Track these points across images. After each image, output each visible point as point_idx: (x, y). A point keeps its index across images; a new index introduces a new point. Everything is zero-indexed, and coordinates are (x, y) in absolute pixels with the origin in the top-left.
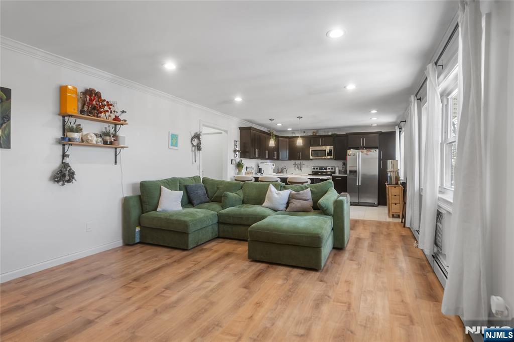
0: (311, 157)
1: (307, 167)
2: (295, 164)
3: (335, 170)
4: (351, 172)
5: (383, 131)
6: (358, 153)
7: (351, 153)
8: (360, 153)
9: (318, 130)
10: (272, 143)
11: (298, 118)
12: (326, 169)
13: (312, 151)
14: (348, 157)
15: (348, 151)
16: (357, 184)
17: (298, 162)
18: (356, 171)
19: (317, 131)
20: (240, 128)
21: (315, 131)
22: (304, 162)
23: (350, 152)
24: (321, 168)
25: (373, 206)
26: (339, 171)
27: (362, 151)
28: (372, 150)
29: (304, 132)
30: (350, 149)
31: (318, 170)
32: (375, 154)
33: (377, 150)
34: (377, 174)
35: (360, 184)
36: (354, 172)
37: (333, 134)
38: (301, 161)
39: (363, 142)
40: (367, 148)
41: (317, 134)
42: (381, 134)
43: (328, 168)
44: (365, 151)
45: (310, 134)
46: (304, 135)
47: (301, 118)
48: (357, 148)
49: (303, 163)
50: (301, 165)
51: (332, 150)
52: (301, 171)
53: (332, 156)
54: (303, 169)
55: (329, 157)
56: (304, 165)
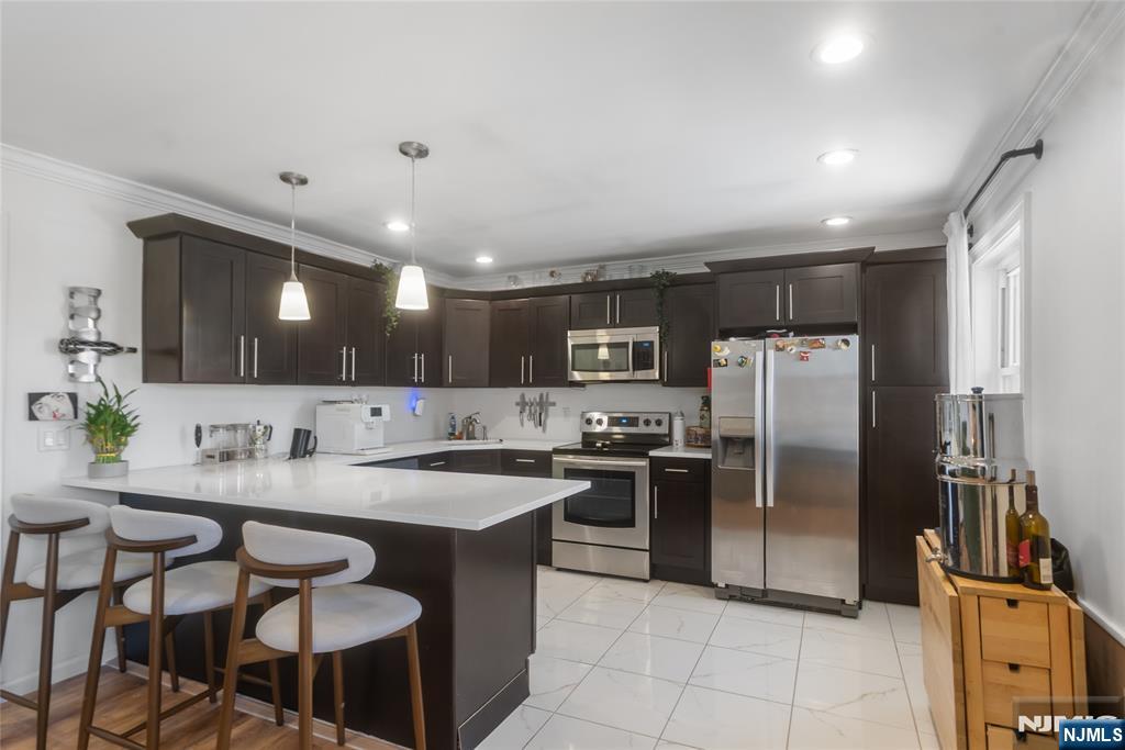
0: (577, 376)
1: (566, 412)
2: (523, 404)
3: (671, 426)
4: (727, 441)
5: (882, 246)
6: (760, 355)
7: (727, 352)
8: (771, 353)
9: (602, 261)
10: (294, 303)
13: (575, 347)
14: (715, 372)
15: (716, 345)
16: (759, 503)
17: (533, 394)
18: (750, 441)
19: (602, 267)
20: (137, 227)
21: (593, 267)
22: (555, 394)
23: (722, 350)
24: (617, 421)
25: (837, 613)
26: (688, 432)
27: (780, 342)
28: (829, 340)
30: (725, 335)
32: (841, 358)
33: (855, 339)
35: (770, 503)
36: (743, 444)
37: (657, 276)
38: (544, 390)
39: (785, 300)
40: (801, 330)
41: (600, 279)
42: (867, 260)
43: (642, 418)
44: (793, 343)
45: (572, 279)
48: (756, 332)
49: (551, 397)
50: (543, 405)
51: (652, 343)
52: (544, 430)
53: (652, 367)
54: (549, 422)
55: (640, 375)
56: (554, 404)
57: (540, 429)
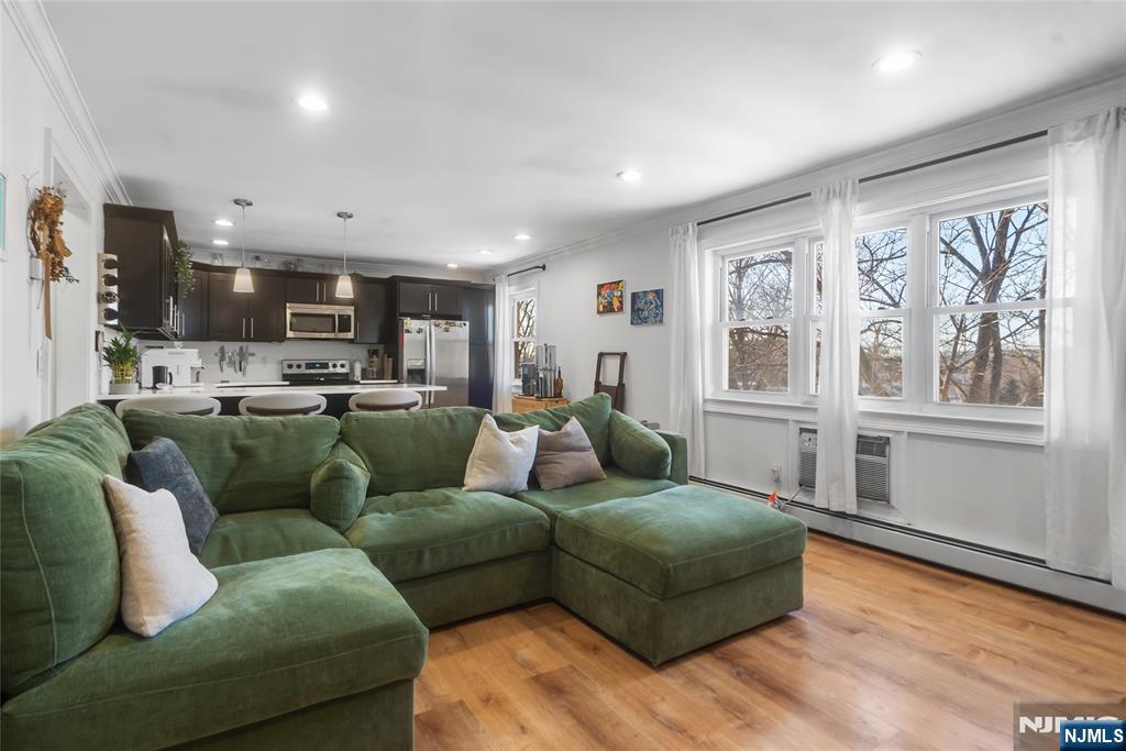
0: (290, 334)
1: (264, 361)
2: (223, 354)
3: (352, 368)
6: (428, 328)
7: (413, 326)
8: (433, 327)
9: (300, 258)
11: (339, 215)
12: (325, 366)
13: (293, 315)
14: (406, 335)
15: (406, 322)
17: (232, 348)
18: (422, 371)
22: (252, 347)
23: (411, 324)
24: (310, 366)
27: (436, 322)
28: (457, 323)
29: (257, 258)
30: (403, 316)
31: (303, 370)
32: (462, 331)
33: (468, 323)
34: (467, 376)
39: (433, 301)
40: (440, 316)
41: (300, 270)
42: (465, 287)
43: (332, 363)
44: (442, 323)
45: (274, 265)
46: (258, 265)
47: (350, 217)
48: (418, 316)
49: (251, 350)
50: (243, 355)
51: (350, 316)
53: (350, 331)
54: (248, 368)
55: (342, 335)
56: (253, 355)
57: (240, 374)
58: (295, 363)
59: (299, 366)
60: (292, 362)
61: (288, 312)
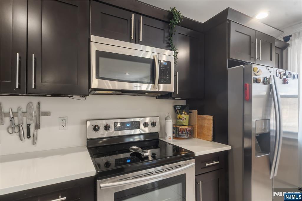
13: (100, 53)
52: (34, 143)
56: (47, 114)
57: (28, 141)
58: (102, 124)
59: (107, 128)
60: (98, 123)
61: (94, 49)
